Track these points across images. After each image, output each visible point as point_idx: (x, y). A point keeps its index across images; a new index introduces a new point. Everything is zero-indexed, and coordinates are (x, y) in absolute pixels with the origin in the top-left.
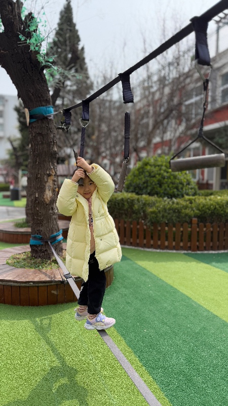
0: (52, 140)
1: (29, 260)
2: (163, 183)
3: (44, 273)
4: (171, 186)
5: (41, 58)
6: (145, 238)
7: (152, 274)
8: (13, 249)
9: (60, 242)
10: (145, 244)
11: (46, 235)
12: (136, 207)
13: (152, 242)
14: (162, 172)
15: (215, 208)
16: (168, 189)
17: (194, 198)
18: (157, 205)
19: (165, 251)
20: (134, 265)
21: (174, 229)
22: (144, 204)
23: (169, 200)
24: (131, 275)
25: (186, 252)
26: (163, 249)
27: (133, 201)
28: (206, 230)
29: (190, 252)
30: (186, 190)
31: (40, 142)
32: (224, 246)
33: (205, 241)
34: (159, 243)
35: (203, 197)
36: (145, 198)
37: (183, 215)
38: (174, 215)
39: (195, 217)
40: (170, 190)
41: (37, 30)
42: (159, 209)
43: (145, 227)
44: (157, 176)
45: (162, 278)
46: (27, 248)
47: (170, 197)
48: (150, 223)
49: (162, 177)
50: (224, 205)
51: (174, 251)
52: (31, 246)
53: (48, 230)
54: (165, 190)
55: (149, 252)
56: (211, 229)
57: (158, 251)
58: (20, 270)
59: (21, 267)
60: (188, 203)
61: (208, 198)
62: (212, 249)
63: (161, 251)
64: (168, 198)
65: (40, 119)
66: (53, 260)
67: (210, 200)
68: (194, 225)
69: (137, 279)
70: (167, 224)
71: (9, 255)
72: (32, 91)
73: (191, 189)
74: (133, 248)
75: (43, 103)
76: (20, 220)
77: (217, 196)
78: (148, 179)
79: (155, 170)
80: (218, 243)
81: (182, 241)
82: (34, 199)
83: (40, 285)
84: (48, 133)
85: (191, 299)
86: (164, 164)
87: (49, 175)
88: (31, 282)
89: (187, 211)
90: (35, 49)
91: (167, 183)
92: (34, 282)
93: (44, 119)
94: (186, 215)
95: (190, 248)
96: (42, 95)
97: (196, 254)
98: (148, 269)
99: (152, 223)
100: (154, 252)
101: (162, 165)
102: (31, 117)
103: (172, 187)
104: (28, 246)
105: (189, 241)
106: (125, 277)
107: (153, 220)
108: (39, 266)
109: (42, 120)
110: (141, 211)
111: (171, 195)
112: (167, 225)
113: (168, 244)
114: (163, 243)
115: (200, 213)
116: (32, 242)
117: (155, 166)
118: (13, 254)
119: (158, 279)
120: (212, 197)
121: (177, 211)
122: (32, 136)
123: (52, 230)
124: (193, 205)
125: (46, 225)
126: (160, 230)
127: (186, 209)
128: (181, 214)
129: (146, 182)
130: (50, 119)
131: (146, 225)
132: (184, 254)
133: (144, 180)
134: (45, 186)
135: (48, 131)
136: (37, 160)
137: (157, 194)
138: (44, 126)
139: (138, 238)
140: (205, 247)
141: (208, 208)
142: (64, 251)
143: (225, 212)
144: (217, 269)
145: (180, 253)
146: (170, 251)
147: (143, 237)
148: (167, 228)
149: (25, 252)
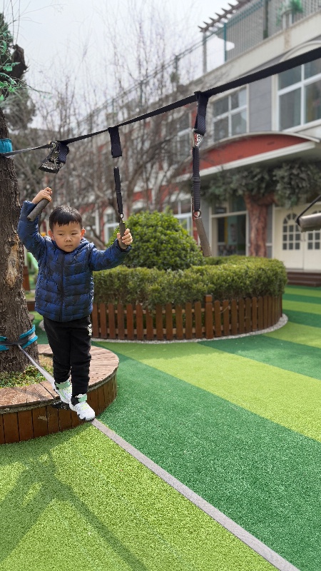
0: (13, 191)
2: (161, 250)
4: (171, 253)
6: (145, 327)
7: (167, 374)
9: (33, 344)
10: (145, 335)
11: (13, 335)
12: (131, 284)
13: (155, 332)
14: (159, 234)
16: (168, 257)
17: (203, 267)
18: (159, 280)
19: (173, 342)
20: (139, 365)
21: (183, 311)
22: (142, 280)
23: (173, 272)
24: (139, 379)
25: (200, 340)
26: (170, 339)
27: (125, 275)
28: (223, 309)
29: (205, 339)
30: (190, 257)
32: (245, 328)
33: (222, 324)
34: (165, 331)
35: (214, 266)
36: (142, 272)
37: (195, 292)
38: (184, 292)
39: (209, 293)
40: (171, 258)
42: (163, 285)
43: (144, 312)
45: (182, 379)
48: (151, 305)
49: (159, 242)
50: (244, 275)
51: (185, 341)
53: (15, 326)
54: (165, 258)
55: (152, 345)
56: (229, 307)
57: (164, 342)
60: (198, 274)
61: (221, 267)
62: (232, 332)
63: (168, 342)
64: (173, 270)
67: (225, 269)
68: (209, 304)
69: (150, 384)
70: (173, 304)
73: (197, 256)
74: (130, 341)
77: (231, 264)
79: (149, 231)
80: (238, 324)
81: (194, 325)
83: (20, 409)
84: (7, 181)
85: (228, 401)
86: (160, 223)
87: (13, 244)
88: (7, 407)
89: (200, 286)
91: (165, 249)
92: (11, 407)
94: (199, 291)
95: (204, 335)
97: (213, 341)
98: (160, 369)
99: (155, 305)
100: (159, 345)
101: (157, 226)
103: (173, 254)
105: (203, 326)
107: (156, 301)
110: (138, 290)
111: (172, 266)
112: (174, 306)
113: (177, 331)
114: (170, 332)
115: (215, 287)
117: (148, 226)
119: (177, 381)
120: (226, 265)
121: (187, 287)
123: (22, 327)
124: (205, 277)
125: (12, 319)
126: (165, 315)
127: (197, 283)
128: (192, 291)
130: (9, 159)
131: (146, 308)
132: (198, 342)
134: (6, 261)
135: (6, 177)
139: (135, 328)
140: (223, 332)
141: (224, 281)
142: (39, 356)
143: (245, 284)
144: (246, 359)
145: (193, 343)
146: (181, 341)
147: (142, 325)
148: (173, 311)
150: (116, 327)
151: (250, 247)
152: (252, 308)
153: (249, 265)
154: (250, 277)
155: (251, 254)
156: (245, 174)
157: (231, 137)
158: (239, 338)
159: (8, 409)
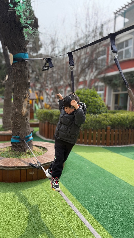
0: (27, 75)
1: (11, 152)
2: (89, 105)
3: (23, 161)
4: (93, 107)
5: (23, 21)
7: (87, 160)
9: (31, 141)
10: (79, 142)
11: (23, 136)
13: (83, 140)
14: (88, 98)
16: (92, 109)
17: (107, 114)
19: (91, 146)
20: (75, 155)
21: (97, 133)
23: (93, 115)
24: (75, 161)
25: (103, 146)
26: (90, 144)
28: (115, 133)
29: (105, 146)
30: (102, 109)
31: (20, 76)
32: (125, 143)
33: (114, 140)
34: (88, 141)
35: (112, 114)
37: (103, 124)
38: (97, 124)
39: (109, 125)
40: (93, 109)
42: (88, 120)
44: (85, 101)
45: (94, 163)
46: (9, 144)
48: (83, 129)
49: (88, 102)
50: (126, 119)
51: (97, 146)
52: (12, 143)
53: (24, 133)
54: (90, 109)
55: (82, 146)
56: (118, 133)
57: (87, 146)
58: (6, 159)
59: (7, 157)
60: (105, 117)
61: (115, 115)
62: (118, 144)
63: (89, 146)
65: (20, 61)
66: (27, 152)
67: (117, 116)
68: (109, 131)
72: (15, 42)
73: (105, 109)
75: (22, 51)
77: (120, 113)
79: (84, 97)
80: (121, 141)
81: (101, 139)
82: (15, 113)
83: (21, 169)
84: (25, 70)
85: (114, 175)
86: (89, 94)
87: (25, 98)
88: (16, 167)
89: (105, 122)
90: (19, 14)
91: (91, 105)
92: (18, 167)
93: (23, 61)
94: (104, 124)
95: (105, 144)
96: (21, 45)
97: (109, 147)
98: (84, 157)
99: (84, 129)
100: (85, 146)
101: (88, 95)
102: (14, 59)
105: (105, 140)
107: (85, 127)
108: (18, 156)
109: (21, 61)
112: (93, 130)
113: (93, 141)
114: (90, 141)
115: (112, 123)
116: (13, 140)
117: (84, 95)
119: (92, 164)
120: (118, 114)
121: (99, 122)
122: (14, 71)
123: (27, 133)
124: (108, 119)
125: (23, 129)
126: (88, 133)
127: (103, 121)
128: (101, 124)
130: (26, 61)
132: (103, 147)
134: (22, 105)
135: (25, 69)
136: (17, 87)
138: (22, 65)
140: (114, 143)
141: (116, 121)
142: (33, 146)
143: (126, 123)
144: (124, 157)
145: (100, 147)
146: (94, 146)
148: (92, 132)
149: (6, 147)
151: (129, 108)
152: (128, 134)
153: (129, 115)
154: (129, 120)
155: (130, 110)
156: (129, 75)
157: (124, 59)
158: (122, 147)
159: (16, 168)
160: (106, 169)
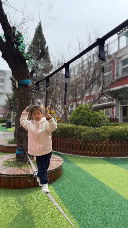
0: (30, 97)
1: (15, 163)
2: (90, 119)
3: (23, 170)
5: (25, 55)
6: (80, 150)
8: (7, 156)
10: (80, 153)
11: (25, 148)
12: (75, 132)
13: (84, 152)
14: (90, 113)
15: (119, 133)
16: (93, 122)
17: (107, 127)
18: (87, 131)
19: (92, 157)
20: (74, 166)
21: (97, 145)
22: (80, 131)
24: (72, 171)
25: (103, 158)
27: (74, 128)
28: (114, 145)
29: (106, 158)
30: (103, 122)
31: (23, 98)
32: (125, 154)
33: (114, 152)
34: (88, 152)
35: (112, 127)
36: (80, 127)
38: (97, 137)
39: (108, 138)
41: (23, 41)
42: (88, 133)
43: (80, 144)
44: (87, 115)
45: (90, 173)
46: (14, 156)
47: (94, 126)
48: (83, 141)
49: (89, 116)
50: (124, 131)
51: (97, 157)
52: (17, 154)
53: (26, 145)
54: (92, 122)
55: (83, 157)
56: (117, 145)
57: (88, 157)
58: (10, 168)
59: (11, 166)
60: (104, 130)
61: (115, 127)
62: (118, 156)
63: (90, 157)
64: (93, 127)
66: (28, 163)
67: (116, 128)
68: (108, 143)
69: (75, 174)
70: (92, 142)
71: (4, 160)
73: (106, 122)
74: (74, 155)
75: (26, 78)
76: (11, 139)
77: (120, 126)
78: (82, 116)
79: (86, 111)
80: (121, 152)
81: (101, 151)
82: (19, 128)
83: (20, 177)
84: (27, 93)
85: (105, 185)
89: (104, 135)
90: (21, 51)
91: (92, 119)
92: (17, 175)
93: (26, 86)
94: (103, 137)
95: (105, 156)
97: (109, 159)
98: (82, 168)
100: (86, 158)
103: (95, 121)
104: (15, 154)
105: (105, 152)
106: (69, 172)
107: (85, 140)
108: (20, 166)
109: (24, 86)
110: (78, 134)
111: (95, 126)
113: (94, 153)
114: (90, 153)
115: (111, 136)
116: (17, 152)
117: (86, 109)
118: (6, 159)
119: (87, 174)
120: (117, 126)
121: (98, 135)
122: (19, 94)
124: (107, 131)
125: (25, 142)
126: (89, 145)
127: (103, 133)
128: (100, 136)
129: (81, 118)
130: (29, 86)
131: (81, 142)
132: (102, 159)
133: (79, 117)
137: (87, 125)
139: (76, 150)
140: (114, 155)
141: (115, 133)
143: (124, 135)
144: (120, 168)
145: (100, 158)
146: (95, 157)
147: (79, 149)
148: (92, 144)
149: (13, 158)
150: (69, 149)
152: (127, 146)
153: (127, 128)
154: (127, 132)
158: (121, 159)
159: (16, 176)
160: (99, 179)
